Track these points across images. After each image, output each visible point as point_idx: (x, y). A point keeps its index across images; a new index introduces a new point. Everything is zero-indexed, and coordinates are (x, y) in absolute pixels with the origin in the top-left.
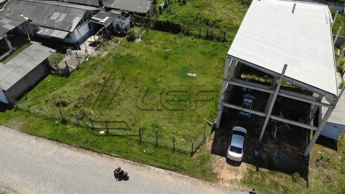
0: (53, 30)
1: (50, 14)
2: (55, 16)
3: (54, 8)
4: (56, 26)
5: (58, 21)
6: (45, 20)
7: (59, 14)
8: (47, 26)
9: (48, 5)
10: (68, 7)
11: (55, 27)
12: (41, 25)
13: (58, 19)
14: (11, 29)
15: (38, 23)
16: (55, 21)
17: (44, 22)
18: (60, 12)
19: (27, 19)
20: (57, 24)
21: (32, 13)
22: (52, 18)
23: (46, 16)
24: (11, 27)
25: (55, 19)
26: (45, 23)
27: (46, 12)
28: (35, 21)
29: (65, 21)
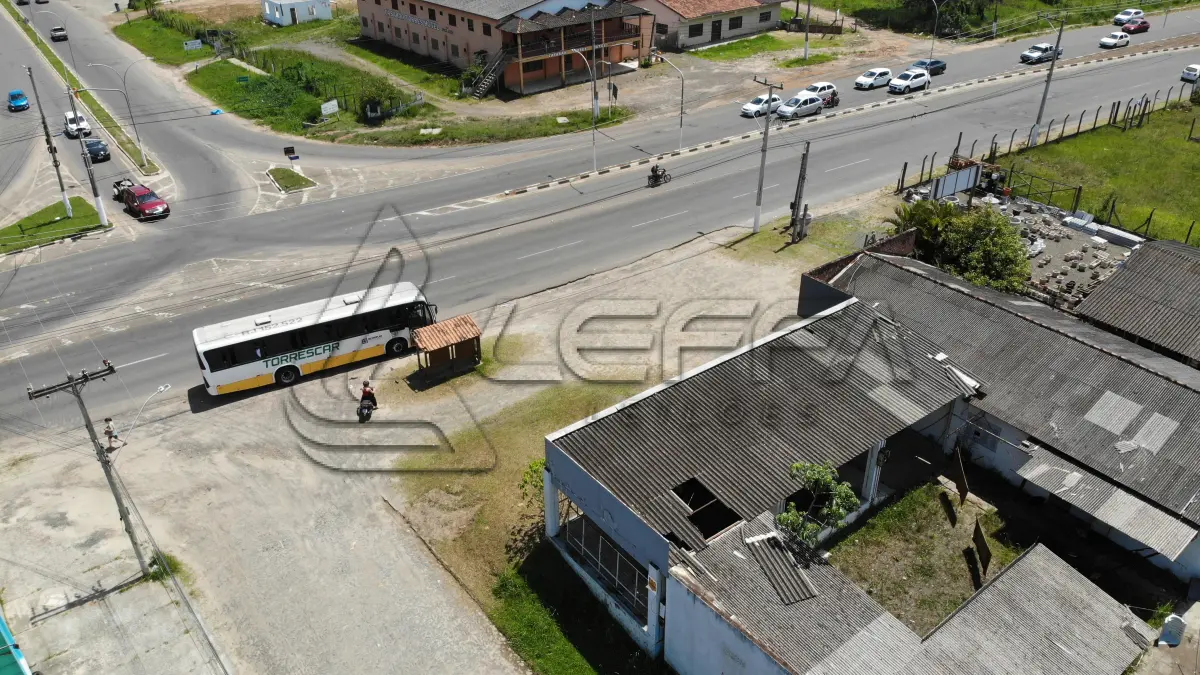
0: (1106, 485)
1: (1081, 391)
2: (1111, 412)
3: (1104, 367)
4: (1123, 471)
5: (1132, 444)
6: (1057, 413)
7: (1136, 408)
8: (1072, 454)
9: (1070, 342)
10: (1185, 387)
11: (1118, 472)
12: (1035, 435)
13: (1130, 432)
14: (910, 421)
15: (1018, 417)
16: (1112, 438)
17: (1053, 425)
18: (1138, 397)
19: (971, 383)
20: (1124, 462)
21: (981, 353)
22: (1094, 416)
23: (1060, 398)
24: (909, 413)
25: (1117, 428)
26: (1056, 428)
27: (1061, 379)
28: (999, 403)
29: (1171, 455)
